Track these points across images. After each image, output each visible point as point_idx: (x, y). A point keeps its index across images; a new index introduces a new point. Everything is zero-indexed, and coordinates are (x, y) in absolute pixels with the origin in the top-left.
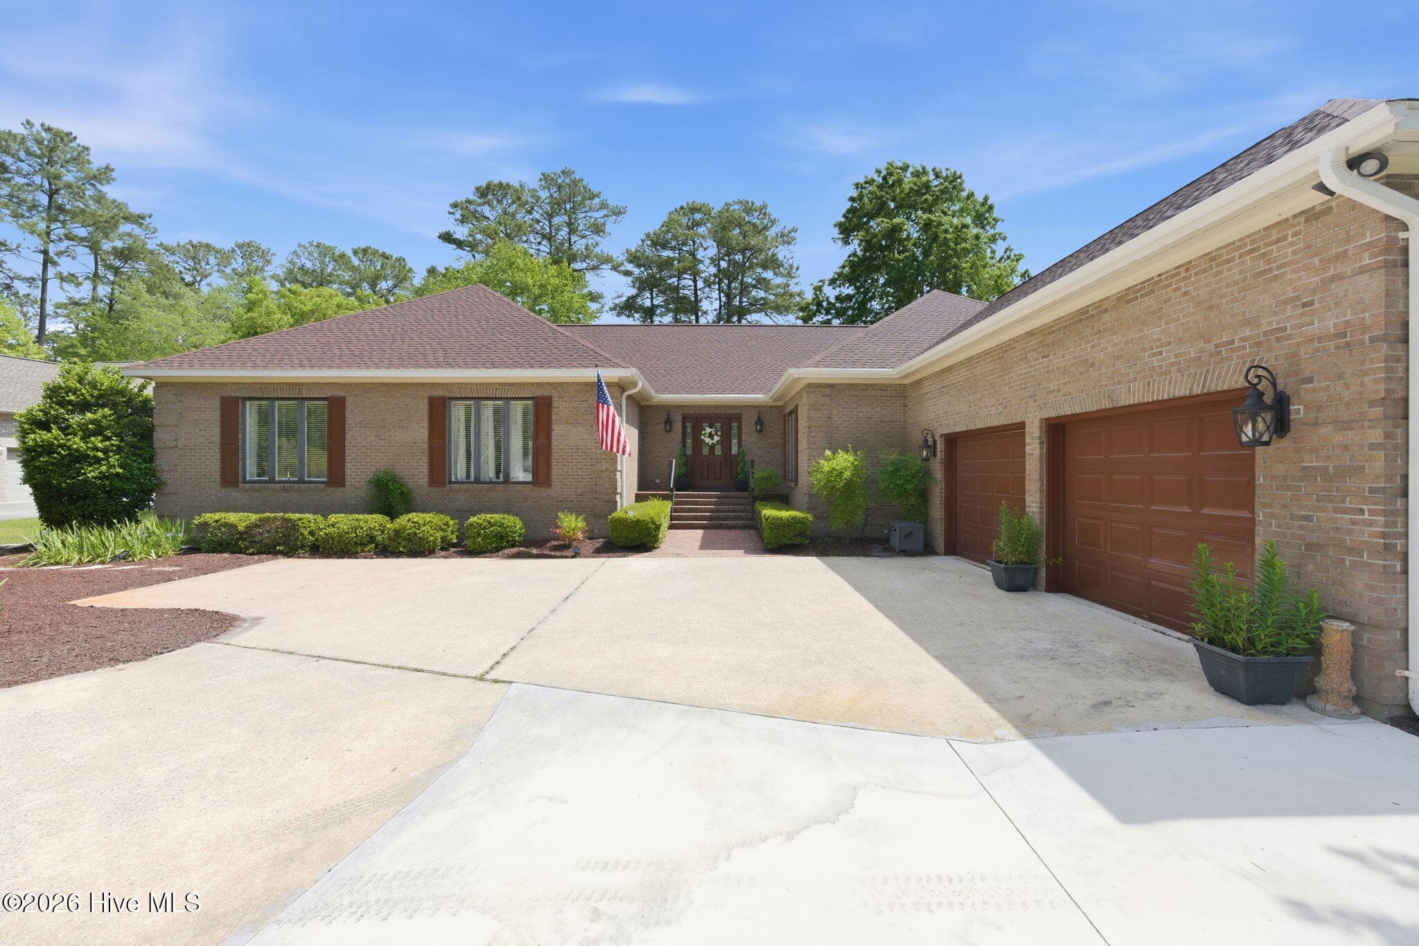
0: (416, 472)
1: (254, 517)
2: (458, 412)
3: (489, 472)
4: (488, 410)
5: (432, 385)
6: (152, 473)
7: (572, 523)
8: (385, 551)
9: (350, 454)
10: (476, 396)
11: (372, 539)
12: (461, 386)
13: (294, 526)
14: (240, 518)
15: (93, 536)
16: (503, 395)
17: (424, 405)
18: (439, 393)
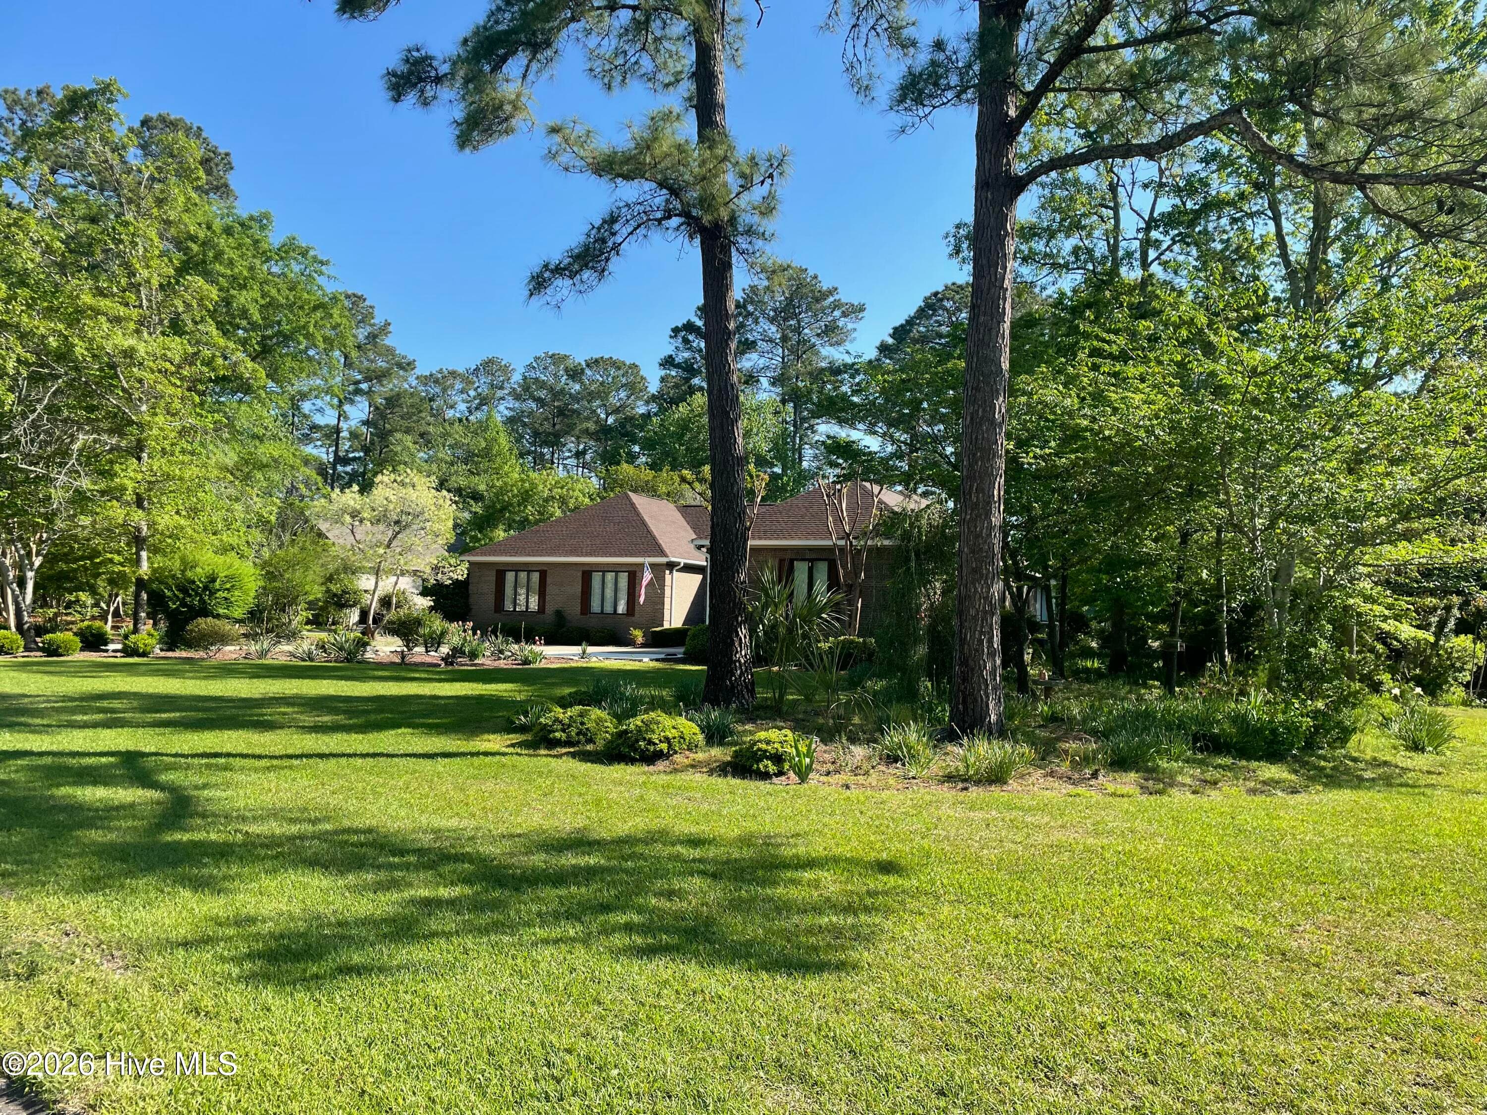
0: (575, 608)
2: (596, 578)
3: (609, 609)
4: (610, 576)
5: (584, 565)
6: (467, 605)
7: (637, 632)
8: (557, 643)
9: (547, 598)
10: (604, 569)
11: (553, 637)
12: (599, 565)
16: (616, 569)
17: (580, 574)
18: (587, 568)
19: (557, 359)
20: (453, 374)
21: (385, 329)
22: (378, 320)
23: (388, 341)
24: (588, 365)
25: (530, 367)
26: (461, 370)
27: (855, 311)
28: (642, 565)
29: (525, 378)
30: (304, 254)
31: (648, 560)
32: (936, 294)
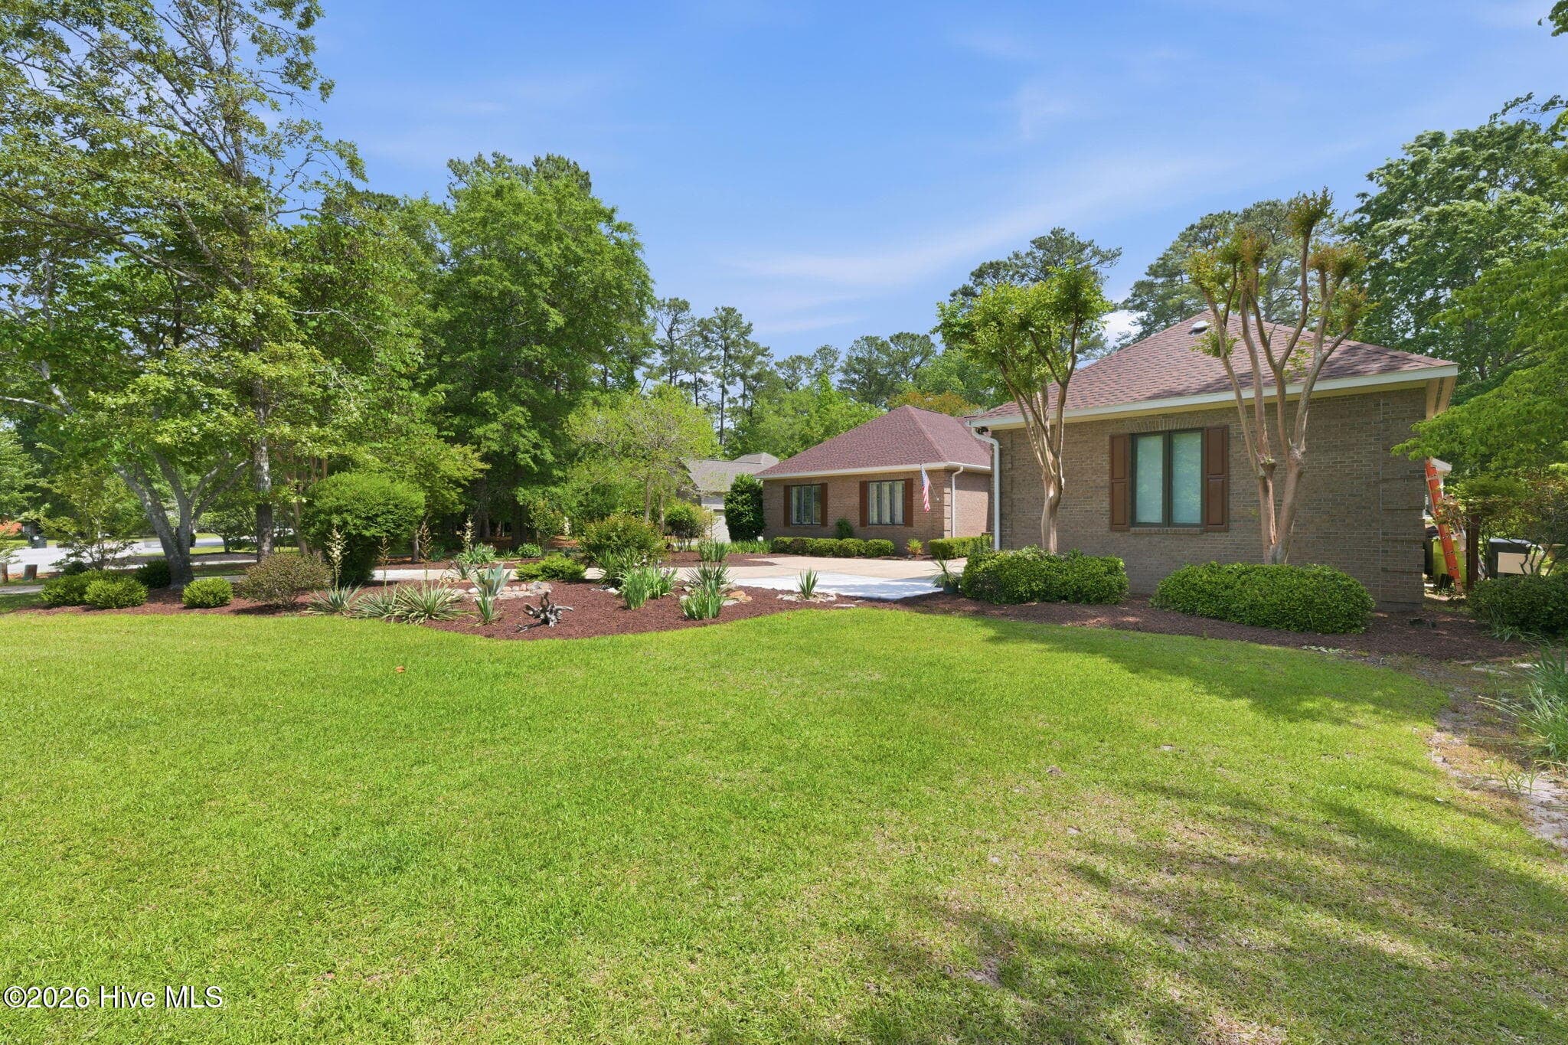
0: (854, 519)
1: (792, 539)
2: (873, 489)
3: (887, 519)
4: (886, 487)
5: (861, 476)
6: (762, 521)
7: (915, 544)
8: (836, 555)
9: (830, 511)
10: (880, 479)
11: (832, 549)
12: (875, 475)
13: (804, 543)
14: (788, 540)
15: (745, 544)
16: (891, 478)
17: (858, 485)
18: (864, 479)
19: (871, 341)
20: (800, 358)
21: (748, 329)
22: (745, 323)
23: (751, 338)
24: (892, 340)
25: (852, 349)
26: (805, 355)
27: (1110, 257)
28: (920, 472)
29: (850, 358)
30: (610, 219)
31: (924, 467)
32: (1192, 227)
